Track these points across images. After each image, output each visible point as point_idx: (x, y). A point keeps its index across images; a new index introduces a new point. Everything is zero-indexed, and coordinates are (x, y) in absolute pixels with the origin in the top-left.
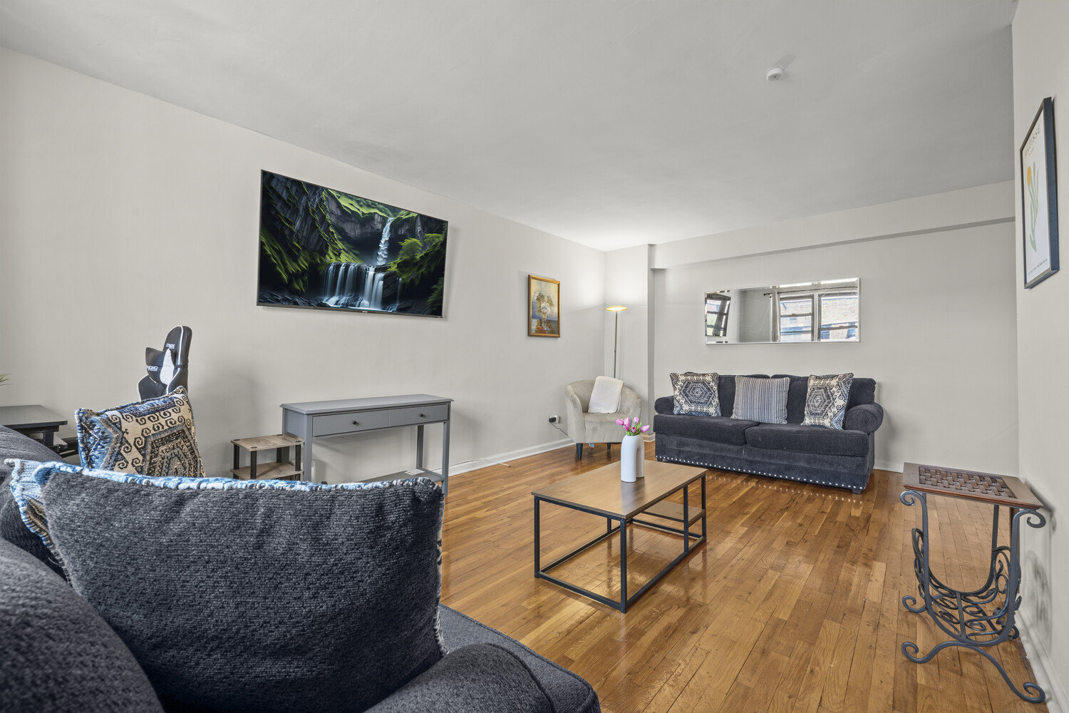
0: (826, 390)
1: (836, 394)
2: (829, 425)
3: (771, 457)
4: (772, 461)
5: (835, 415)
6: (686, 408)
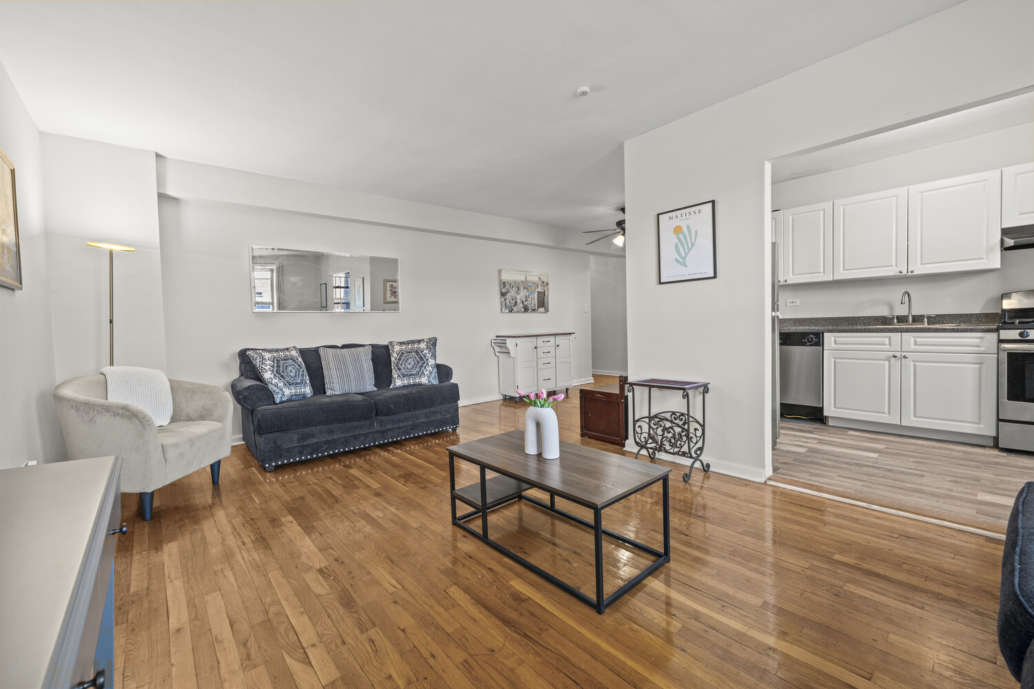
0: (417, 352)
1: (427, 355)
2: (427, 382)
3: (400, 421)
4: (401, 425)
5: (431, 373)
6: (287, 392)
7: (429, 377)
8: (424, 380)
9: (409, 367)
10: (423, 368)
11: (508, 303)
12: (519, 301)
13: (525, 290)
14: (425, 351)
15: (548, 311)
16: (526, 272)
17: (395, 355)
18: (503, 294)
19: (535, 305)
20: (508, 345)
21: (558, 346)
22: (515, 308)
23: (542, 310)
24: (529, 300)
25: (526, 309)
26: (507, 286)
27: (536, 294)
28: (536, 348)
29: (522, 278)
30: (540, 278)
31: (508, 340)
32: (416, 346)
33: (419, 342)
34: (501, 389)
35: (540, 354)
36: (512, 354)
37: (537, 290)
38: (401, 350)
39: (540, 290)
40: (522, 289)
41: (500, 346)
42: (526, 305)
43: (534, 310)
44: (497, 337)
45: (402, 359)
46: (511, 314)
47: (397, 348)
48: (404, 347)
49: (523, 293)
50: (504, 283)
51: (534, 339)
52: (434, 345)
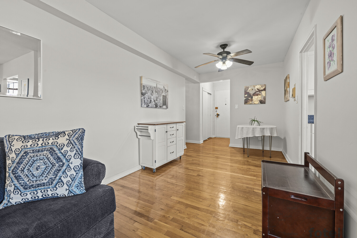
7: (69, 186)
8: (62, 191)
9: (36, 173)
10: (60, 173)
11: (146, 101)
12: (152, 100)
13: (156, 93)
14: (65, 148)
15: (168, 108)
16: (157, 81)
17: (13, 155)
18: (143, 94)
19: (161, 104)
20: (149, 131)
21: (178, 130)
22: (150, 105)
23: (164, 107)
24: (158, 100)
25: (156, 106)
26: (146, 89)
27: (162, 96)
28: (167, 132)
29: (154, 85)
30: (164, 87)
31: (150, 127)
32: (51, 141)
33: (57, 135)
34: (141, 162)
35: (169, 137)
36: (152, 137)
37: (162, 94)
38: (25, 147)
39: (164, 94)
40: (154, 92)
41: (141, 131)
42: (156, 103)
43: (161, 107)
44: (139, 124)
45: (25, 162)
46: (148, 109)
47: (17, 145)
48: (29, 144)
49: (155, 95)
50: (144, 86)
51: (165, 126)
52: (81, 138)
